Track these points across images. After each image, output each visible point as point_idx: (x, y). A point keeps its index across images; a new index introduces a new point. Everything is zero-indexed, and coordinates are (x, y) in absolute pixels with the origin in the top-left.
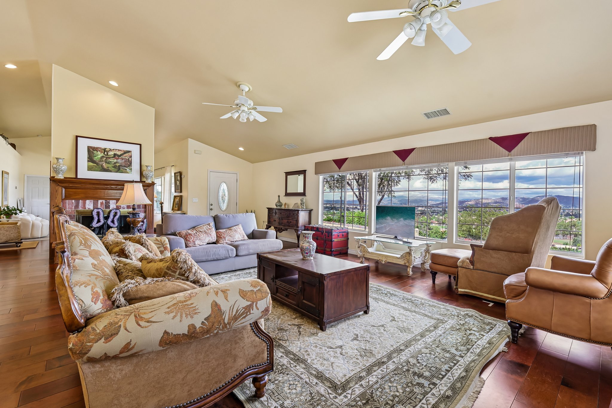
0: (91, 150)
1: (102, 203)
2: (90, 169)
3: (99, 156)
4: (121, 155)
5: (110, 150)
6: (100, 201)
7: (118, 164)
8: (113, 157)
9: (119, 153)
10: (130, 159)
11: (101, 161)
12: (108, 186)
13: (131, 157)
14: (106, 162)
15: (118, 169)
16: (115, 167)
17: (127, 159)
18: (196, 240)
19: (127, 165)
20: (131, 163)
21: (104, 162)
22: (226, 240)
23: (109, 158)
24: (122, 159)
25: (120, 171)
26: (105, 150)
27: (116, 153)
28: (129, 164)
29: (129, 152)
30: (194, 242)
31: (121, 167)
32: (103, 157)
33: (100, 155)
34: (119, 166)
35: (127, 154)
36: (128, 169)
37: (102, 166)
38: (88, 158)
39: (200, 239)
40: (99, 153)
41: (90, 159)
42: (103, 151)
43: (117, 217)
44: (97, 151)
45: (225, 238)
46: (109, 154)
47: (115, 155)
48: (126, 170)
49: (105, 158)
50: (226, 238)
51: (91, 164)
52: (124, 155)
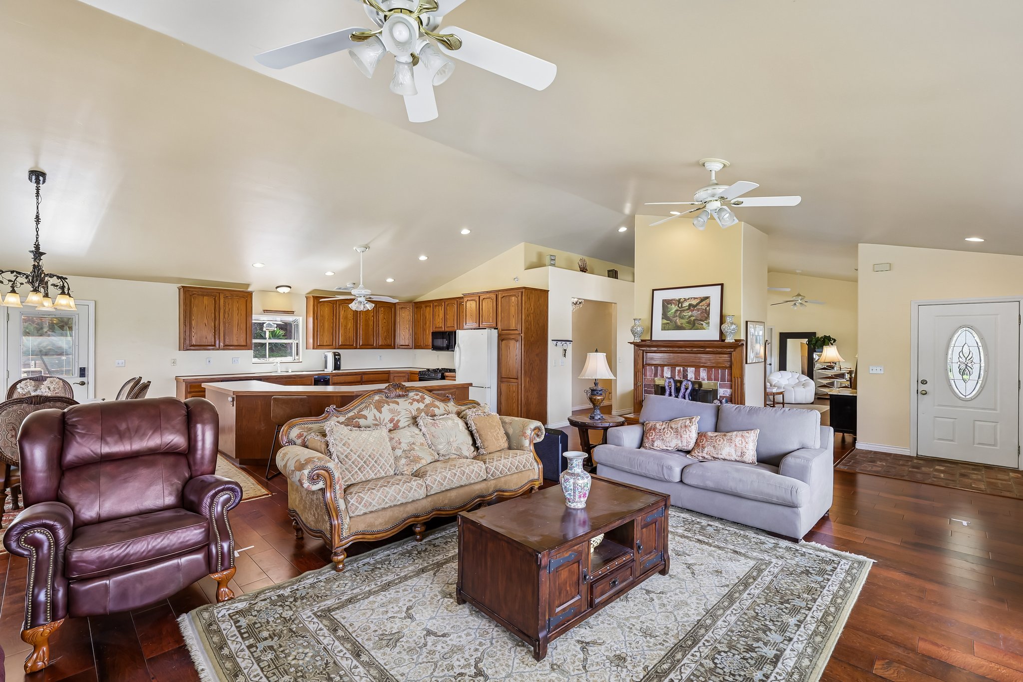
0: (666, 303)
1: (679, 371)
2: (664, 329)
3: (673, 311)
4: (698, 304)
5: (685, 300)
6: (677, 368)
7: (693, 318)
8: (687, 310)
9: (694, 302)
10: (708, 308)
11: (675, 316)
12: (683, 349)
13: (709, 305)
14: (680, 317)
15: (693, 325)
16: (689, 323)
17: (703, 309)
18: (657, 439)
19: (703, 319)
20: (708, 315)
21: (678, 318)
22: (705, 452)
23: (684, 310)
24: (698, 310)
25: (695, 327)
26: (679, 301)
27: (691, 302)
28: (706, 315)
29: (707, 298)
30: (654, 442)
31: (696, 322)
32: (677, 310)
33: (674, 308)
34: (694, 320)
35: (704, 302)
36: (704, 324)
37: (676, 323)
38: (662, 315)
39: (663, 439)
40: (673, 306)
41: (665, 316)
42: (678, 303)
43: (688, 391)
44: (671, 304)
45: (703, 448)
46: (684, 306)
47: (690, 305)
48: (702, 325)
49: (679, 312)
50: (706, 449)
51: (665, 321)
52: (701, 304)
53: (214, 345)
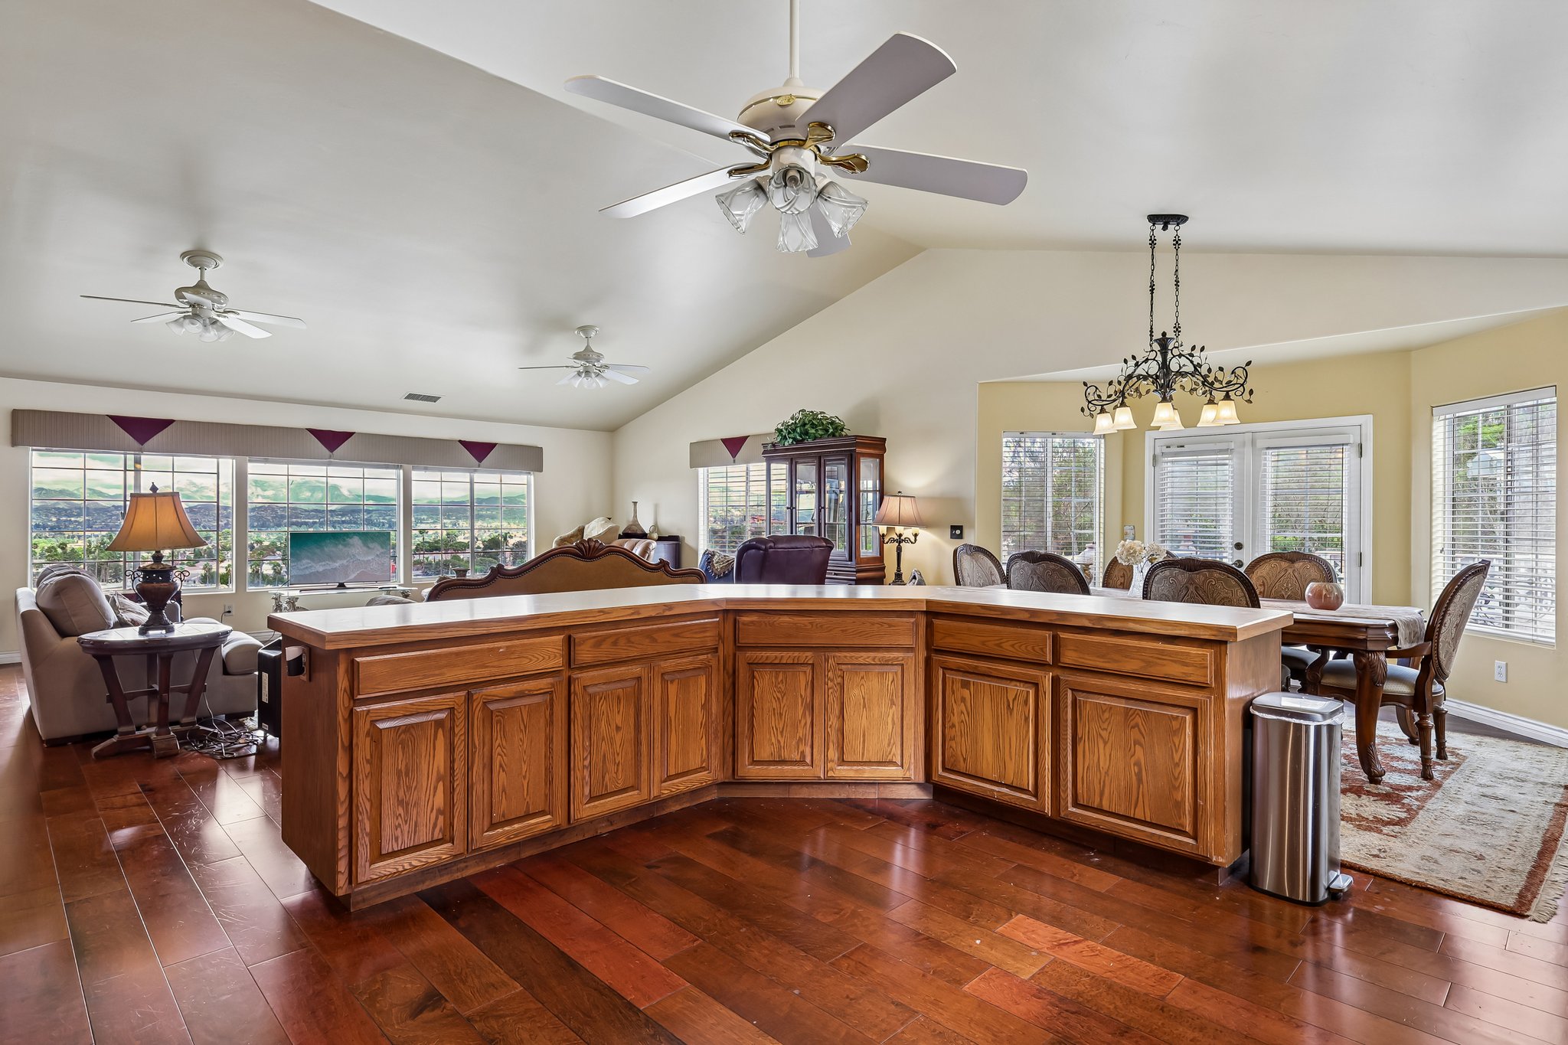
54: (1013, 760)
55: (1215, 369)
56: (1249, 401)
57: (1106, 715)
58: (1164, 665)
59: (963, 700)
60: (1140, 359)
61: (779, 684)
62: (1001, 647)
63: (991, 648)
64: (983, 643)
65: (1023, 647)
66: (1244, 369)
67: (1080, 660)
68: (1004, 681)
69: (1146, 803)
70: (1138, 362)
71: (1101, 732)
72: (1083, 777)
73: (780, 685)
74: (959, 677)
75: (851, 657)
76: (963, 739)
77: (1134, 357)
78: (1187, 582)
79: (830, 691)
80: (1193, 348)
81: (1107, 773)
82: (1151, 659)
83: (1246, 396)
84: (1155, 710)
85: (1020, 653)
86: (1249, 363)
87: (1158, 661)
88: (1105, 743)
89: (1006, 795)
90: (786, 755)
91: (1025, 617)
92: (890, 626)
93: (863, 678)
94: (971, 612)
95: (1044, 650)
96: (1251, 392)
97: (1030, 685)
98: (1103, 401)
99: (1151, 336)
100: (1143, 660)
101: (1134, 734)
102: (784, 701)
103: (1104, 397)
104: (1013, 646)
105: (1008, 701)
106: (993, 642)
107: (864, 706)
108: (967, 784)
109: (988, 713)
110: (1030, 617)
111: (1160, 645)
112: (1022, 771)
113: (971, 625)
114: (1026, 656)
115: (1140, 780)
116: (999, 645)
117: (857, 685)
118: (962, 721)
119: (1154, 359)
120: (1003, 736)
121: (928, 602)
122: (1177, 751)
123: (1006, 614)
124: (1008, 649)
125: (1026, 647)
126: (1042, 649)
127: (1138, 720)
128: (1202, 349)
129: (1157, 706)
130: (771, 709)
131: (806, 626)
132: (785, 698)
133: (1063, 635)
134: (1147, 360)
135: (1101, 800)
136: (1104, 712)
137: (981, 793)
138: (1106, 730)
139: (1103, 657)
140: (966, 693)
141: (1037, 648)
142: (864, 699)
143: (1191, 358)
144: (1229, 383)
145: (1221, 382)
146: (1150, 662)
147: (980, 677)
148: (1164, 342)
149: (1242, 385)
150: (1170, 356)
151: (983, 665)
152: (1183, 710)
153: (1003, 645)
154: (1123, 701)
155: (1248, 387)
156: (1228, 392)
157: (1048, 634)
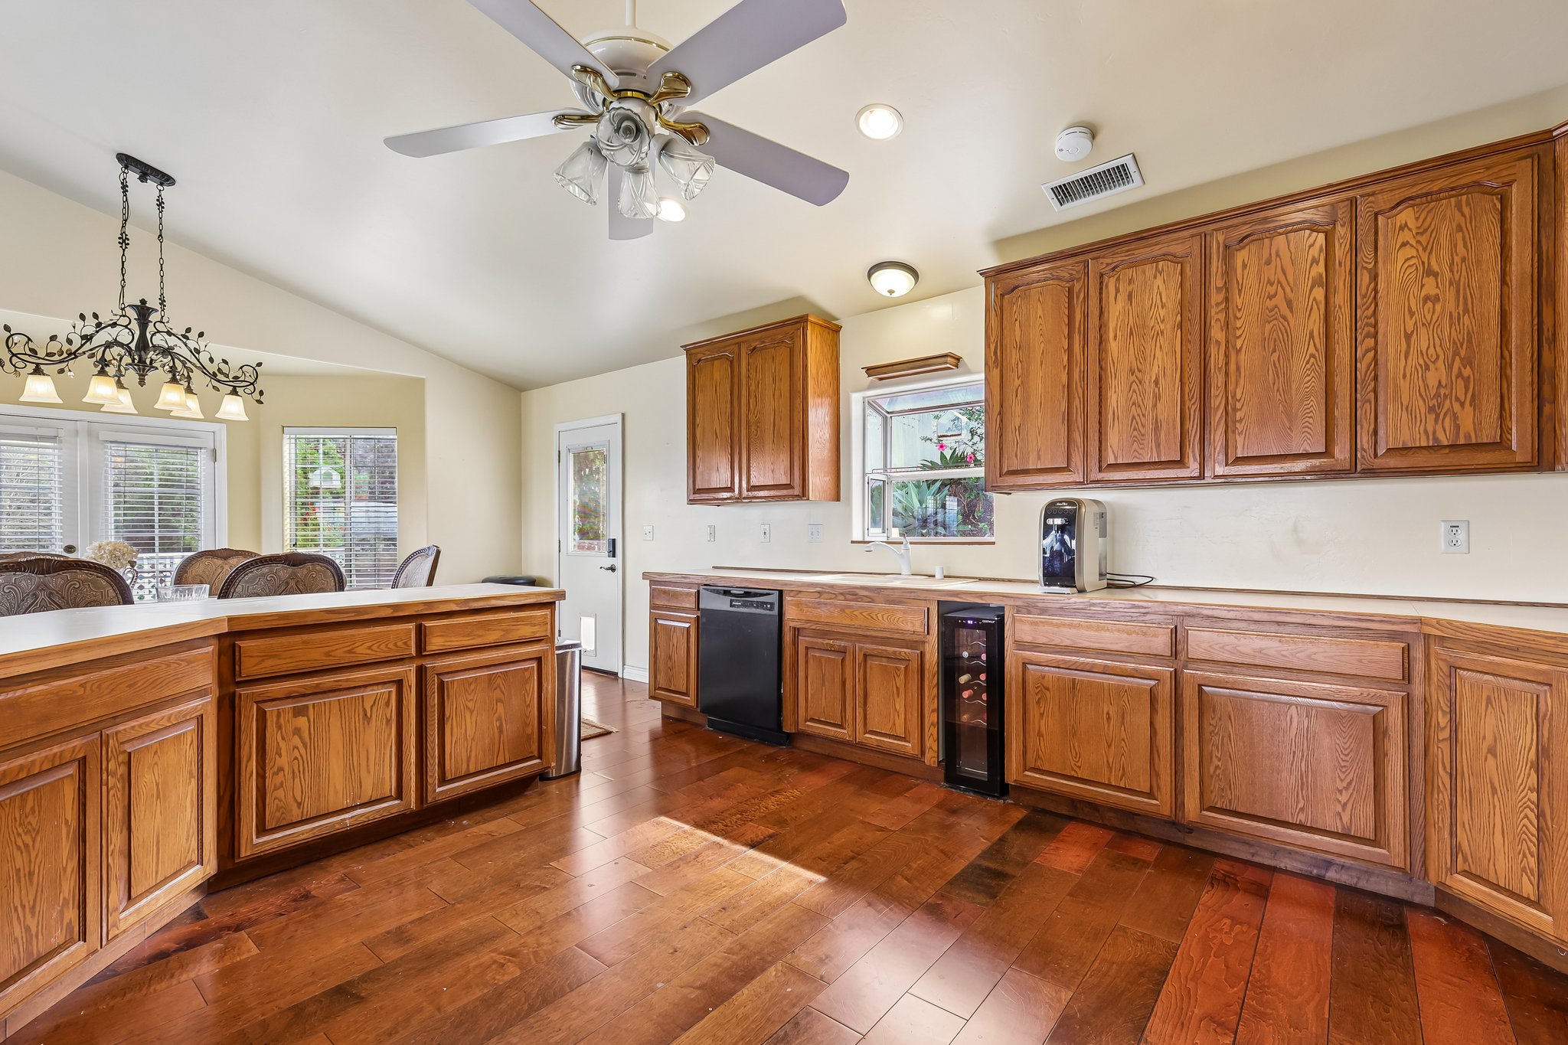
53: (731, 489)
54: (372, 773)
55: (218, 360)
56: (259, 402)
57: (472, 687)
58: (518, 630)
59: (297, 731)
60: (105, 319)
61: (27, 817)
62: (354, 653)
63: (340, 656)
64: (328, 654)
65: (383, 647)
66: (254, 369)
67: (446, 644)
68: (356, 690)
69: (506, 747)
70: (100, 323)
71: (468, 703)
72: (451, 753)
73: (30, 818)
74: (289, 706)
75: (140, 726)
76: (297, 780)
77: (95, 316)
78: (289, 577)
79: (111, 793)
80: (188, 330)
81: (473, 739)
82: (508, 627)
83: (256, 395)
84: (512, 668)
85: (378, 654)
86: (259, 364)
87: (514, 627)
88: (472, 712)
89: (362, 815)
90: (40, 947)
91: (388, 613)
92: (189, 662)
93: (156, 753)
94: (309, 621)
95: (408, 643)
96: (261, 393)
97: (391, 684)
98: (40, 358)
99: (122, 294)
100: (502, 630)
101: (497, 694)
102: (37, 845)
103: (42, 353)
104: (369, 648)
105: (365, 710)
106: (341, 650)
107: (158, 797)
108: (302, 833)
109: (336, 734)
110: (392, 613)
111: (513, 615)
112: (383, 779)
113: (306, 637)
114: (387, 655)
115: (501, 731)
116: (350, 652)
117: (149, 768)
118: (296, 758)
119: (126, 327)
120: (358, 752)
121: (231, 619)
122: (528, 695)
123: (362, 615)
124: (363, 653)
125: (387, 645)
126: (405, 643)
127: (499, 681)
128: (201, 335)
129: (512, 665)
130: (13, 873)
131: (74, 692)
132: (39, 839)
133: (428, 624)
134: (114, 325)
135: (468, 765)
136: (470, 685)
137: (325, 832)
138: (472, 700)
139: (468, 635)
140: (302, 722)
141: (400, 644)
142: (157, 785)
143: (185, 340)
144: (236, 378)
145: (227, 376)
146: (507, 630)
147: (320, 696)
148: (143, 312)
149: (252, 384)
150: (150, 329)
151: (328, 680)
152: (531, 662)
153: (358, 650)
154: (485, 670)
155: (259, 386)
156: (235, 387)
157: (411, 626)
